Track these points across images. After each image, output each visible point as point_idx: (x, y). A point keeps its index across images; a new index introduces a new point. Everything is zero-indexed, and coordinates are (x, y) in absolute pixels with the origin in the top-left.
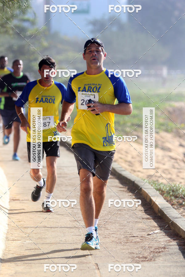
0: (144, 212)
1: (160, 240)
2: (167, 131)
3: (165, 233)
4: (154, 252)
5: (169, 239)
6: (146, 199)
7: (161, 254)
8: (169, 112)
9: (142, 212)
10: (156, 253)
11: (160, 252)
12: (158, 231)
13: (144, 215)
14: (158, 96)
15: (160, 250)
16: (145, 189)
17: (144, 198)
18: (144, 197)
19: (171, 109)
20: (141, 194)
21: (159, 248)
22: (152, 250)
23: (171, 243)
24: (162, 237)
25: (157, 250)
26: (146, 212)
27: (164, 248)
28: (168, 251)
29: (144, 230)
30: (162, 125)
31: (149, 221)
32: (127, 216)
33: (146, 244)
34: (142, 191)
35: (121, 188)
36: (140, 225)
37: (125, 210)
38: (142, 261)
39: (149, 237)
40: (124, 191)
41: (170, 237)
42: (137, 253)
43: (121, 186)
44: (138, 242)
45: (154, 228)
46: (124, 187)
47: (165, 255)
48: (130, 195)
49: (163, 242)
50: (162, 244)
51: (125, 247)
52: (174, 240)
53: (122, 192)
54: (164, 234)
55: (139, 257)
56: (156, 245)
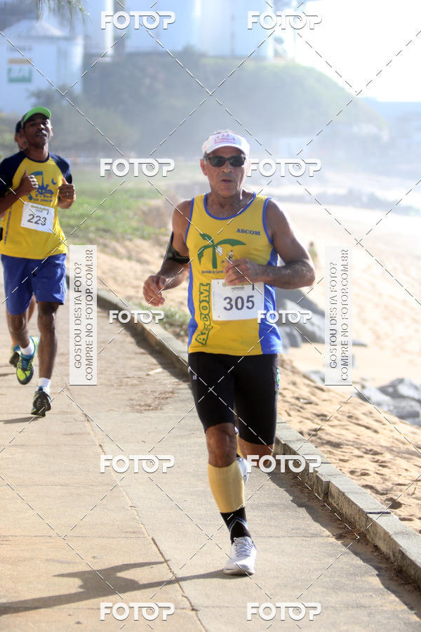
1: (165, 382)
2: (143, 237)
3: (170, 372)
4: (159, 398)
5: (177, 380)
7: (169, 400)
8: (144, 213)
10: (163, 398)
11: (167, 398)
12: (160, 370)
14: (126, 191)
15: (168, 396)
19: (145, 209)
21: (165, 392)
22: (156, 395)
23: (181, 386)
24: (166, 378)
25: (163, 396)
27: (172, 392)
28: (179, 397)
29: (140, 369)
30: (136, 229)
31: (145, 356)
33: (148, 387)
36: (134, 363)
38: (145, 410)
39: (148, 377)
41: (178, 378)
42: (137, 399)
44: (136, 385)
45: (152, 367)
47: (175, 402)
49: (170, 384)
50: (169, 388)
51: (119, 392)
52: (184, 382)
54: (169, 374)
55: (140, 405)
56: (161, 388)
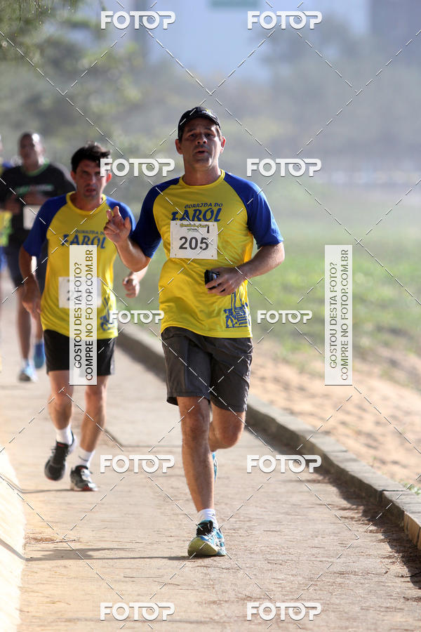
0: (409, 579)
6: (417, 542)
9: (403, 579)
13: (410, 589)
16: (413, 513)
17: (410, 541)
18: (410, 537)
20: (402, 529)
26: (416, 579)
32: (360, 591)
34: (406, 519)
35: (345, 509)
36: (398, 618)
37: (355, 573)
40: (352, 518)
43: (344, 503)
46: (354, 507)
48: (371, 531)
53: (347, 520)
